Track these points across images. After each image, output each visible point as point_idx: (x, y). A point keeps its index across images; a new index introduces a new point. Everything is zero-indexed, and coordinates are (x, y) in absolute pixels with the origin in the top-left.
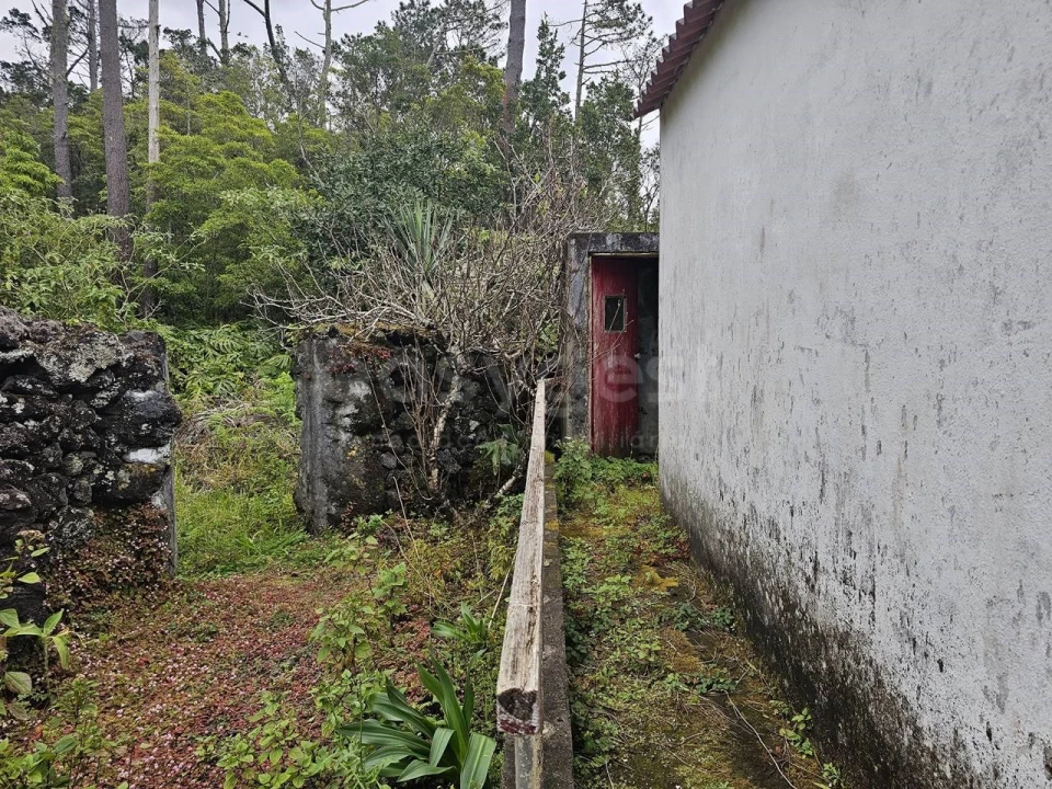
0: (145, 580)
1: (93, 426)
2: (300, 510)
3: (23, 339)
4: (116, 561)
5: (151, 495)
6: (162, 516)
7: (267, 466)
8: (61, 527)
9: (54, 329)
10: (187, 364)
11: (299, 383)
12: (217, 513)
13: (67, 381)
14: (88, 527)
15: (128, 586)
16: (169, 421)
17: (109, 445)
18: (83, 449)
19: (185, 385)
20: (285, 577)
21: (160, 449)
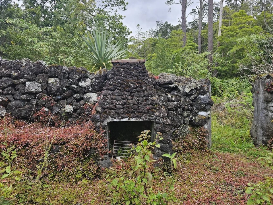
0: (201, 148)
1: (190, 104)
2: (252, 137)
3: (175, 82)
4: (194, 141)
5: (204, 124)
6: (207, 131)
7: (242, 120)
8: (181, 130)
9: (182, 79)
10: (223, 89)
11: (254, 94)
12: (225, 132)
13: (184, 92)
14: (188, 131)
15: (196, 149)
16: (210, 104)
17: (194, 110)
18: (187, 110)
19: (222, 95)
20: (244, 158)
21: (207, 112)
